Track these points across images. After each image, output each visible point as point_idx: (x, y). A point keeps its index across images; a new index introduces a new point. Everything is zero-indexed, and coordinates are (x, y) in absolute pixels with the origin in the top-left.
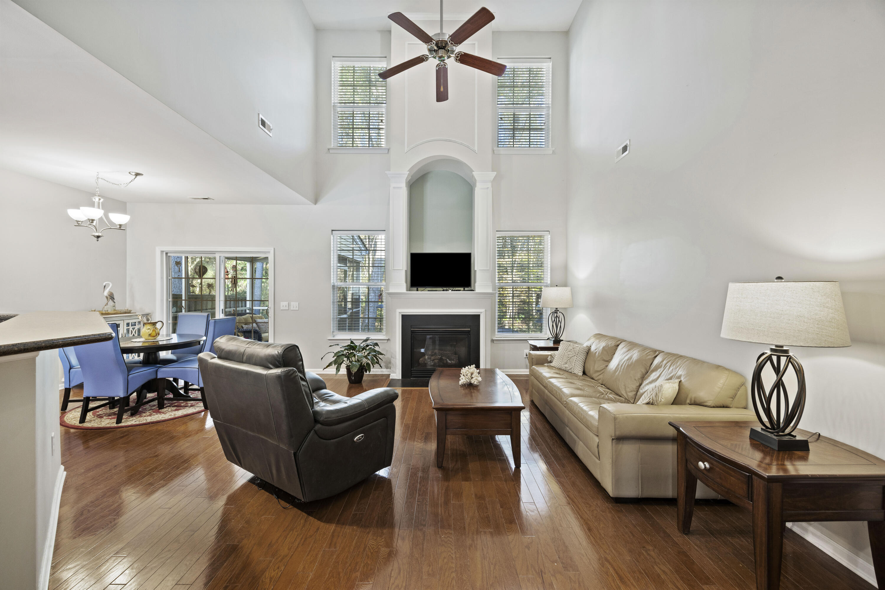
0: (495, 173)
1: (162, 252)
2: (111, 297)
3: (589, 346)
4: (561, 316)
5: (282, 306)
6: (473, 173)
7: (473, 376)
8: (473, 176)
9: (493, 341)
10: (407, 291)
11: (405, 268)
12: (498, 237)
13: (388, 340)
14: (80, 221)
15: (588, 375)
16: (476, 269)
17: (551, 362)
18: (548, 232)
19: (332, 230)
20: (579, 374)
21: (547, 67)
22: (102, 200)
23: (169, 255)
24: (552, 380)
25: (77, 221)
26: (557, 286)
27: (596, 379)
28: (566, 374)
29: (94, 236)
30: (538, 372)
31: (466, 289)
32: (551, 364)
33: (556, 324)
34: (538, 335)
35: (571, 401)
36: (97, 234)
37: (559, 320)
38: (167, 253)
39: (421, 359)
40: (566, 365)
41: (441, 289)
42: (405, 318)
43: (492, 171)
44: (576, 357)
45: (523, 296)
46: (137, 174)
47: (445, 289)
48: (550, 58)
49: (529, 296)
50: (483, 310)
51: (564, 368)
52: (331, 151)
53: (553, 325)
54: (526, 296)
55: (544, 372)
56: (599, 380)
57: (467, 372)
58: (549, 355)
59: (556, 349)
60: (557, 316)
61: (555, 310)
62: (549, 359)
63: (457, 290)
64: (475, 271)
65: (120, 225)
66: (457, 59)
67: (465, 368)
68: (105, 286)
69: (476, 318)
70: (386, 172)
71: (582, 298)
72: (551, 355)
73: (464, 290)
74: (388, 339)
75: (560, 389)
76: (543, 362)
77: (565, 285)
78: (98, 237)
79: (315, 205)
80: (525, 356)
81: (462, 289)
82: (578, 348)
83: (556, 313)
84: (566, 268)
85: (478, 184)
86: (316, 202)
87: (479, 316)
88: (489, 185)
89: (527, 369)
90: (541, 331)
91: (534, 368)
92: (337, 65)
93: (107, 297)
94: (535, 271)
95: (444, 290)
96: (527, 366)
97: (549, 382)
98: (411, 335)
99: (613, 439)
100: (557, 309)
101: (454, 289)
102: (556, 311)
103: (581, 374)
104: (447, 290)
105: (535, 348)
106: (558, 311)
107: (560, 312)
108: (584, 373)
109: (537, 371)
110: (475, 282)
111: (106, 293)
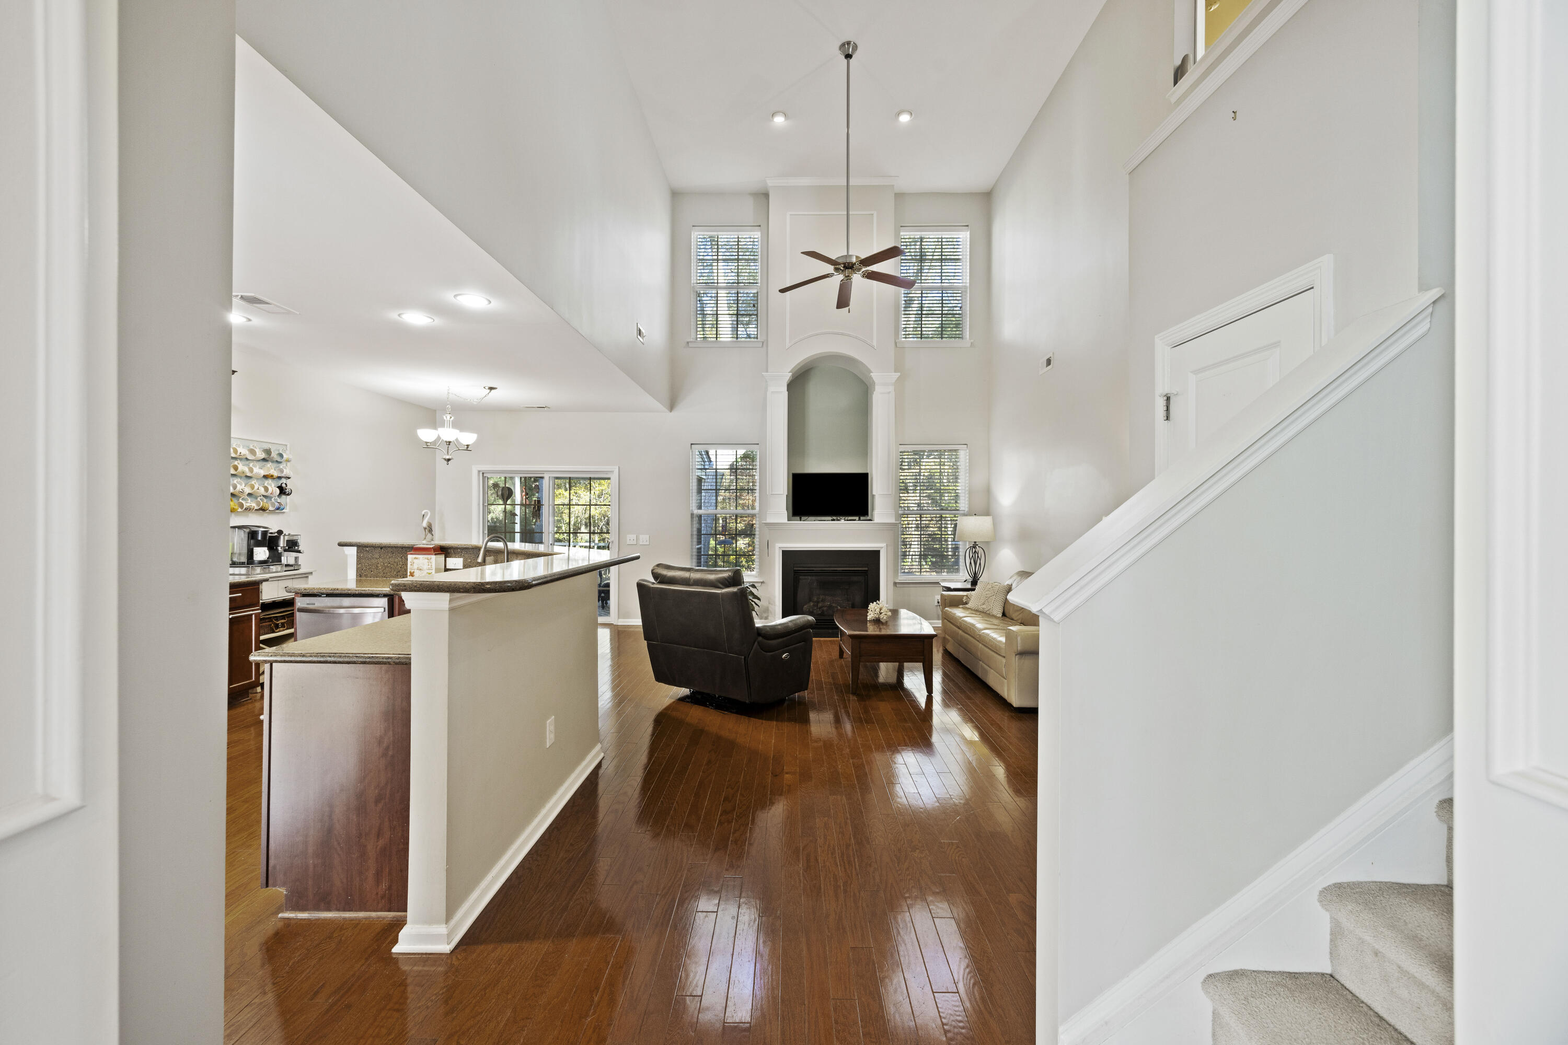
0: (899, 374)
1: (479, 471)
2: (430, 529)
3: (1010, 584)
4: (980, 551)
5: (628, 539)
6: (871, 374)
7: (882, 611)
8: (871, 377)
9: (895, 584)
10: (788, 520)
11: (786, 493)
12: (901, 452)
13: (762, 583)
14: (429, 443)
15: (1007, 616)
16: (874, 493)
17: (966, 603)
18: (966, 446)
19: (692, 444)
20: (998, 615)
21: (964, 236)
22: (453, 418)
23: (485, 475)
24: (966, 619)
25: (427, 443)
26: (975, 515)
27: (1015, 619)
28: (983, 614)
29: (445, 459)
30: (952, 613)
31: (862, 518)
32: (967, 606)
33: (974, 561)
34: (953, 576)
35: (983, 633)
36: (448, 457)
37: (978, 556)
38: (483, 473)
39: (805, 606)
40: (984, 606)
41: (830, 518)
42: (787, 555)
43: (895, 372)
44: (994, 597)
45: (932, 527)
46: (491, 389)
47: (835, 518)
48: (967, 226)
49: (942, 527)
50: (884, 545)
51: (981, 610)
52: (690, 345)
53: (971, 563)
54: (937, 527)
55: (959, 613)
56: (1018, 620)
57: (876, 608)
58: (964, 596)
59: (974, 590)
60: (975, 551)
61: (973, 545)
62: (964, 600)
63: (850, 520)
64: (873, 496)
65: (468, 446)
66: (863, 276)
67: (873, 603)
68: (424, 515)
69: (876, 554)
70: (763, 373)
71: (1008, 528)
72: (967, 596)
73: (859, 520)
74: (762, 581)
75: (973, 625)
76: (958, 603)
77: (987, 513)
78: (449, 460)
79: (671, 412)
80: (936, 604)
81: (857, 518)
82: (998, 587)
83: (974, 547)
84: (988, 492)
85: (877, 387)
86: (672, 407)
87: (879, 552)
88: (891, 389)
89: (939, 620)
90: (958, 571)
91: (946, 610)
92: (697, 235)
93: (425, 529)
94: (951, 488)
95: (832, 520)
96: (938, 615)
97: (963, 621)
98: (794, 575)
99: (1016, 655)
100: (975, 542)
101: (847, 518)
102: (975, 546)
103: (1001, 615)
104: (838, 520)
105: (949, 589)
106: (977, 545)
107: (979, 547)
108: (1004, 614)
109: (950, 612)
110: (873, 510)
111: (425, 524)
